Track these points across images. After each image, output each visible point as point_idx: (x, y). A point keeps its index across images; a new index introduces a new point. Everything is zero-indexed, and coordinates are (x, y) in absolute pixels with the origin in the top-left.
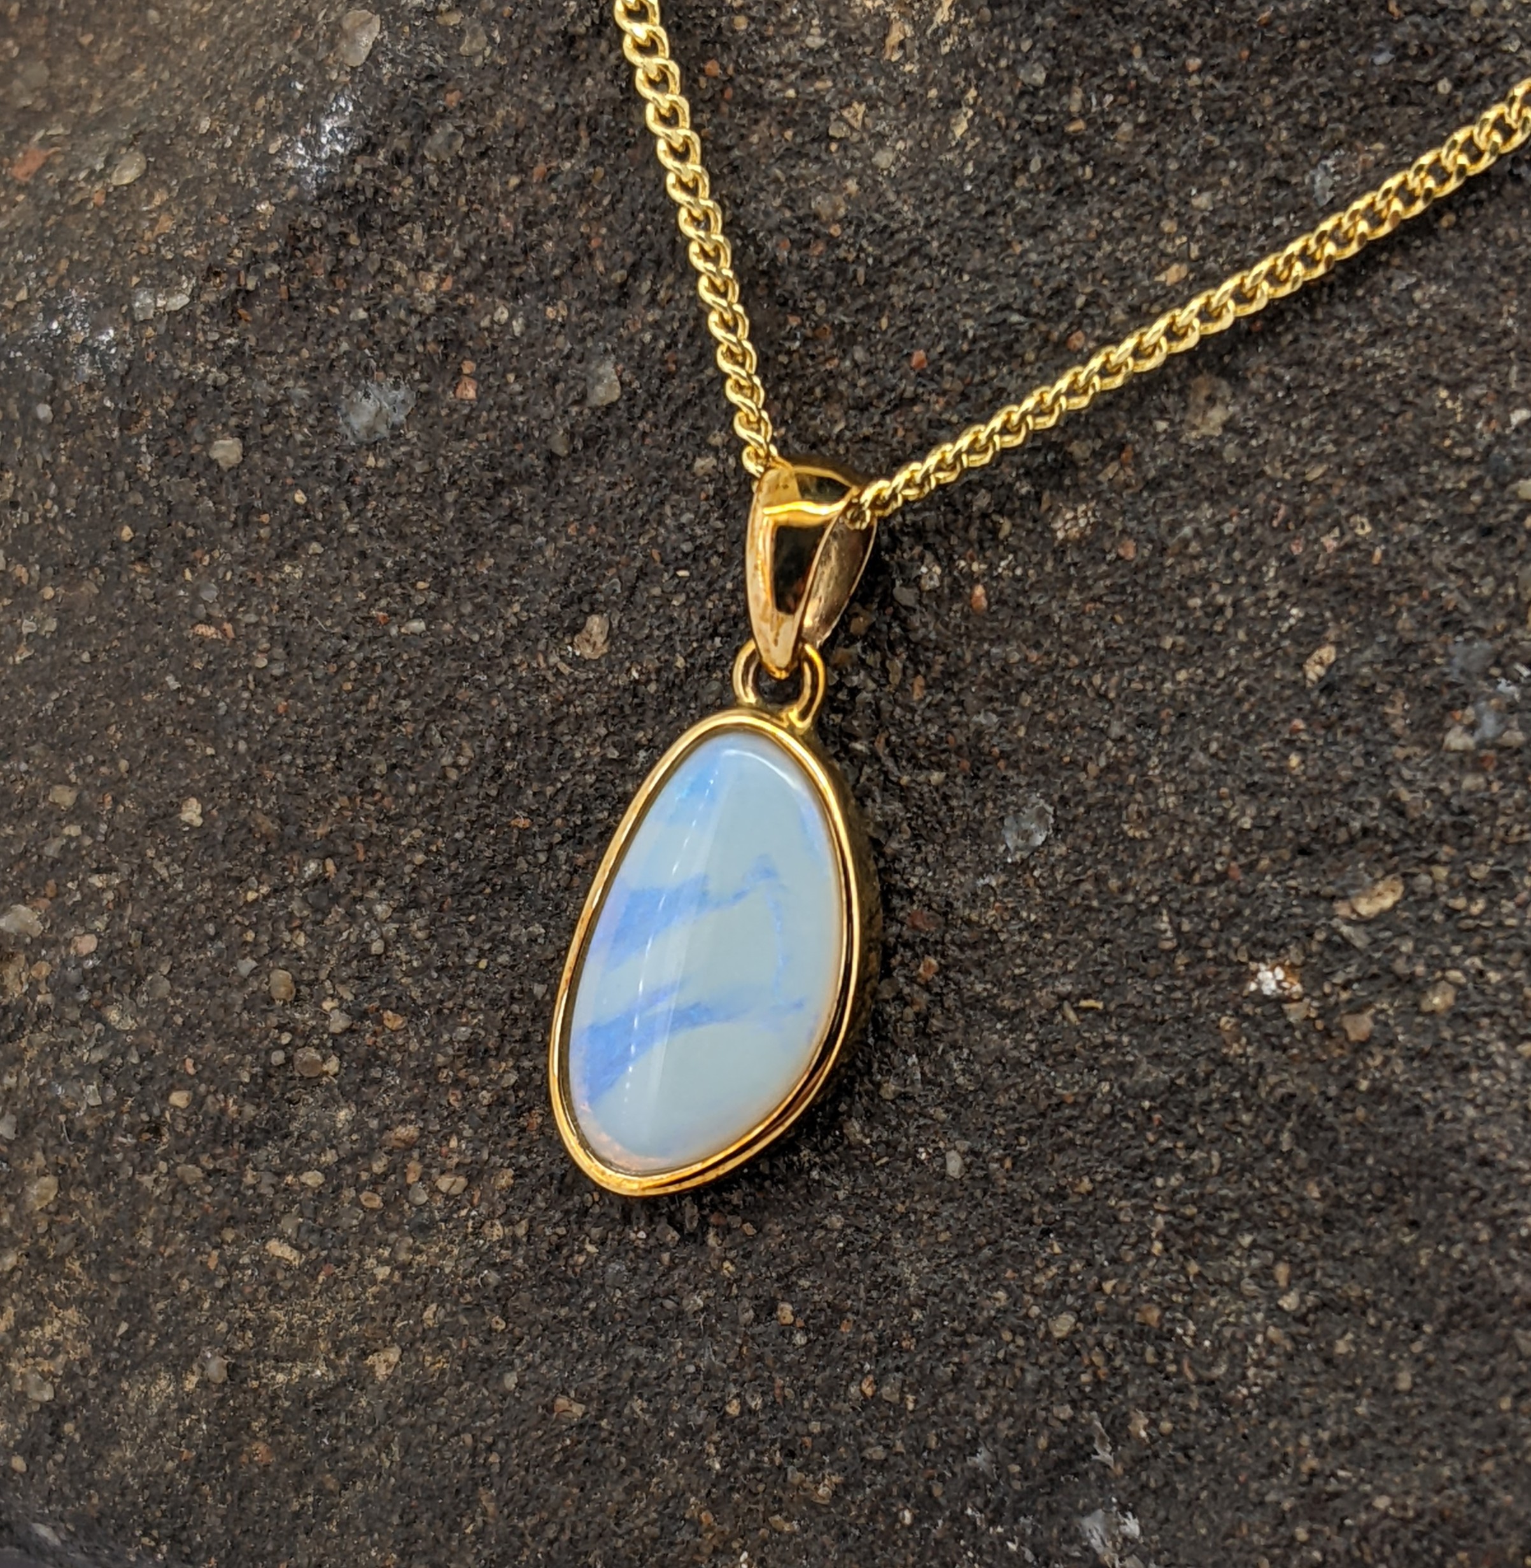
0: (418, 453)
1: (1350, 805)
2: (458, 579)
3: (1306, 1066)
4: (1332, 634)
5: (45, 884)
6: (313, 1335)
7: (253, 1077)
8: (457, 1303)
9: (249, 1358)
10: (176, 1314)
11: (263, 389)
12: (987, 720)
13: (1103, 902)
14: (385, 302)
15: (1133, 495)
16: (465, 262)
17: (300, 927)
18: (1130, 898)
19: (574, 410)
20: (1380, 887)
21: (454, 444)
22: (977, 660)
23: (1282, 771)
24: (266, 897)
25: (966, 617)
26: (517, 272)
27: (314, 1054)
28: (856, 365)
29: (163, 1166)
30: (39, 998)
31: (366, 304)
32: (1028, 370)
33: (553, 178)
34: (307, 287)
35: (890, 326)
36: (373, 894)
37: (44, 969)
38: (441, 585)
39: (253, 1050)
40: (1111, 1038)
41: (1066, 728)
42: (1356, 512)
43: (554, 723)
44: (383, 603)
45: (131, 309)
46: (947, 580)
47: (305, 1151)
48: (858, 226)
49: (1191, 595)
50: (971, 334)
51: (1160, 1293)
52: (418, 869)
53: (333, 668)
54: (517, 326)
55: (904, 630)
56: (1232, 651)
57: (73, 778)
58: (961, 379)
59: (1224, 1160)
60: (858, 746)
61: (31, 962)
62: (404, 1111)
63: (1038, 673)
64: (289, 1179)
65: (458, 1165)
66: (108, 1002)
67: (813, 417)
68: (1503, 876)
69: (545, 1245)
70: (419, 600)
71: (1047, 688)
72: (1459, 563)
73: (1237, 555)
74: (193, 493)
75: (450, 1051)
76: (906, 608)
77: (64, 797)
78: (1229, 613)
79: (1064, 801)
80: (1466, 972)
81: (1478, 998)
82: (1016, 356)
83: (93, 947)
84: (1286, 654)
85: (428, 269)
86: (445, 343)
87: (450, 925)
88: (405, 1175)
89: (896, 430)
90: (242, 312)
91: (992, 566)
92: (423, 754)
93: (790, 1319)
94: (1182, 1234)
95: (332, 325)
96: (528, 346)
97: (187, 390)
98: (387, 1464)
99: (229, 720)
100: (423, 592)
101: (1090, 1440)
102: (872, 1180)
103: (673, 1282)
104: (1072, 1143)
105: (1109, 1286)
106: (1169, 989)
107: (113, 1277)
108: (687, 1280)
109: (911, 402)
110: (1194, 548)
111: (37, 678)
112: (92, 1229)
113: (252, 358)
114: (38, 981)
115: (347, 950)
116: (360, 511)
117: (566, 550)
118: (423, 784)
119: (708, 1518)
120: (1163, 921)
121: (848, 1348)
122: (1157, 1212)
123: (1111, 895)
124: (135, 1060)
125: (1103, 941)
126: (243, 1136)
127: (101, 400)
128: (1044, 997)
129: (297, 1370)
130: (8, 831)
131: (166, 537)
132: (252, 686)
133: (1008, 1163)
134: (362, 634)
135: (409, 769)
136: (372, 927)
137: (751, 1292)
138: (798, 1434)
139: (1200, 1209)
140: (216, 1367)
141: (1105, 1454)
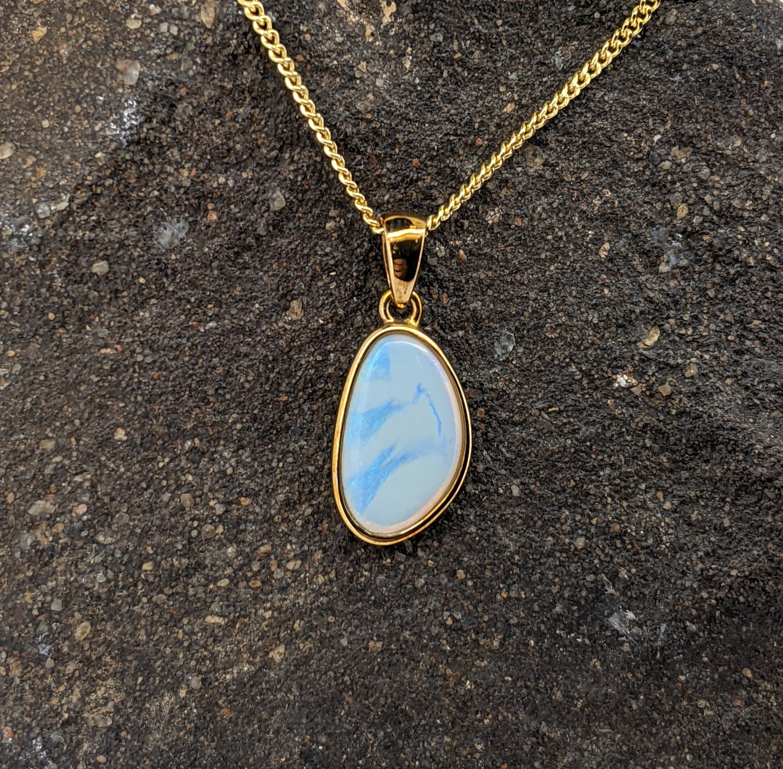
0: (195, 248)
1: (632, 303)
2: (227, 299)
3: (647, 411)
4: (606, 239)
5: (49, 488)
6: (239, 652)
7: (184, 546)
8: (310, 616)
9: (210, 672)
10: (167, 665)
11: (114, 236)
12: (477, 305)
13: (545, 367)
14: (166, 186)
15: (515, 200)
16: (200, 161)
17: (188, 472)
18: (556, 362)
19: (266, 215)
20: (651, 333)
21: (211, 241)
22: (467, 282)
23: (603, 297)
24: (168, 463)
25: (459, 264)
26: (225, 160)
27: (210, 527)
28: (389, 170)
29: (145, 600)
30: (61, 541)
31: (158, 188)
32: (461, 158)
33: (236, 117)
34: (127, 186)
35: (400, 151)
36: (220, 448)
37: (60, 527)
38: (219, 304)
39: (182, 533)
40: (565, 421)
41: (510, 300)
42: (604, 187)
43: (288, 352)
44: (193, 318)
45: (36, 214)
46: (448, 251)
47: (216, 572)
48: (378, 113)
49: (548, 234)
50: (436, 148)
51: (616, 518)
52: (239, 431)
53: (177, 352)
54: (231, 183)
55: (436, 276)
56: (570, 254)
57: (50, 435)
58: (436, 167)
59: (625, 457)
61: (51, 526)
62: (261, 540)
63: (493, 280)
64: (211, 586)
65: (295, 556)
66: (96, 534)
67: (375, 196)
68: (696, 317)
69: (345, 578)
70: (210, 314)
71: (499, 285)
72: (646, 199)
73: (561, 215)
74: (86, 290)
75: (277, 507)
76: (434, 266)
77: (49, 445)
78: (564, 238)
79: (517, 330)
80: (696, 357)
81: (705, 366)
82: (456, 153)
83: (85, 510)
84: (592, 250)
85: (183, 167)
86: (199, 198)
87: (262, 452)
88: (269, 568)
89: (411, 194)
90: (96, 204)
91: (465, 241)
92: (230, 379)
93: (464, 576)
94: (617, 492)
95: (142, 201)
96: (238, 191)
97: (75, 244)
98: (292, 698)
99: (129, 389)
100: (211, 309)
101: (603, 586)
102: (482, 507)
103: (408, 576)
104: (562, 468)
105: (594, 521)
106: (583, 395)
107: (129, 658)
108: (414, 574)
109: (417, 181)
110: (544, 216)
111: (17, 394)
112: (114, 639)
113: (105, 223)
114: (58, 534)
115: (215, 476)
116: (173, 280)
117: (274, 275)
118: (234, 393)
119: (449, 672)
120: (573, 368)
121: (491, 580)
122: (605, 486)
123: (549, 363)
124: (118, 556)
125: (550, 383)
126: (184, 574)
127: (27, 258)
128: (534, 411)
129: (235, 671)
130: (22, 468)
131: (73, 313)
132: (138, 370)
133: (538, 484)
134: (187, 335)
135: (225, 388)
136: (225, 463)
137: (444, 570)
138: (479, 623)
139: (621, 480)
140: (195, 682)
141: (611, 590)
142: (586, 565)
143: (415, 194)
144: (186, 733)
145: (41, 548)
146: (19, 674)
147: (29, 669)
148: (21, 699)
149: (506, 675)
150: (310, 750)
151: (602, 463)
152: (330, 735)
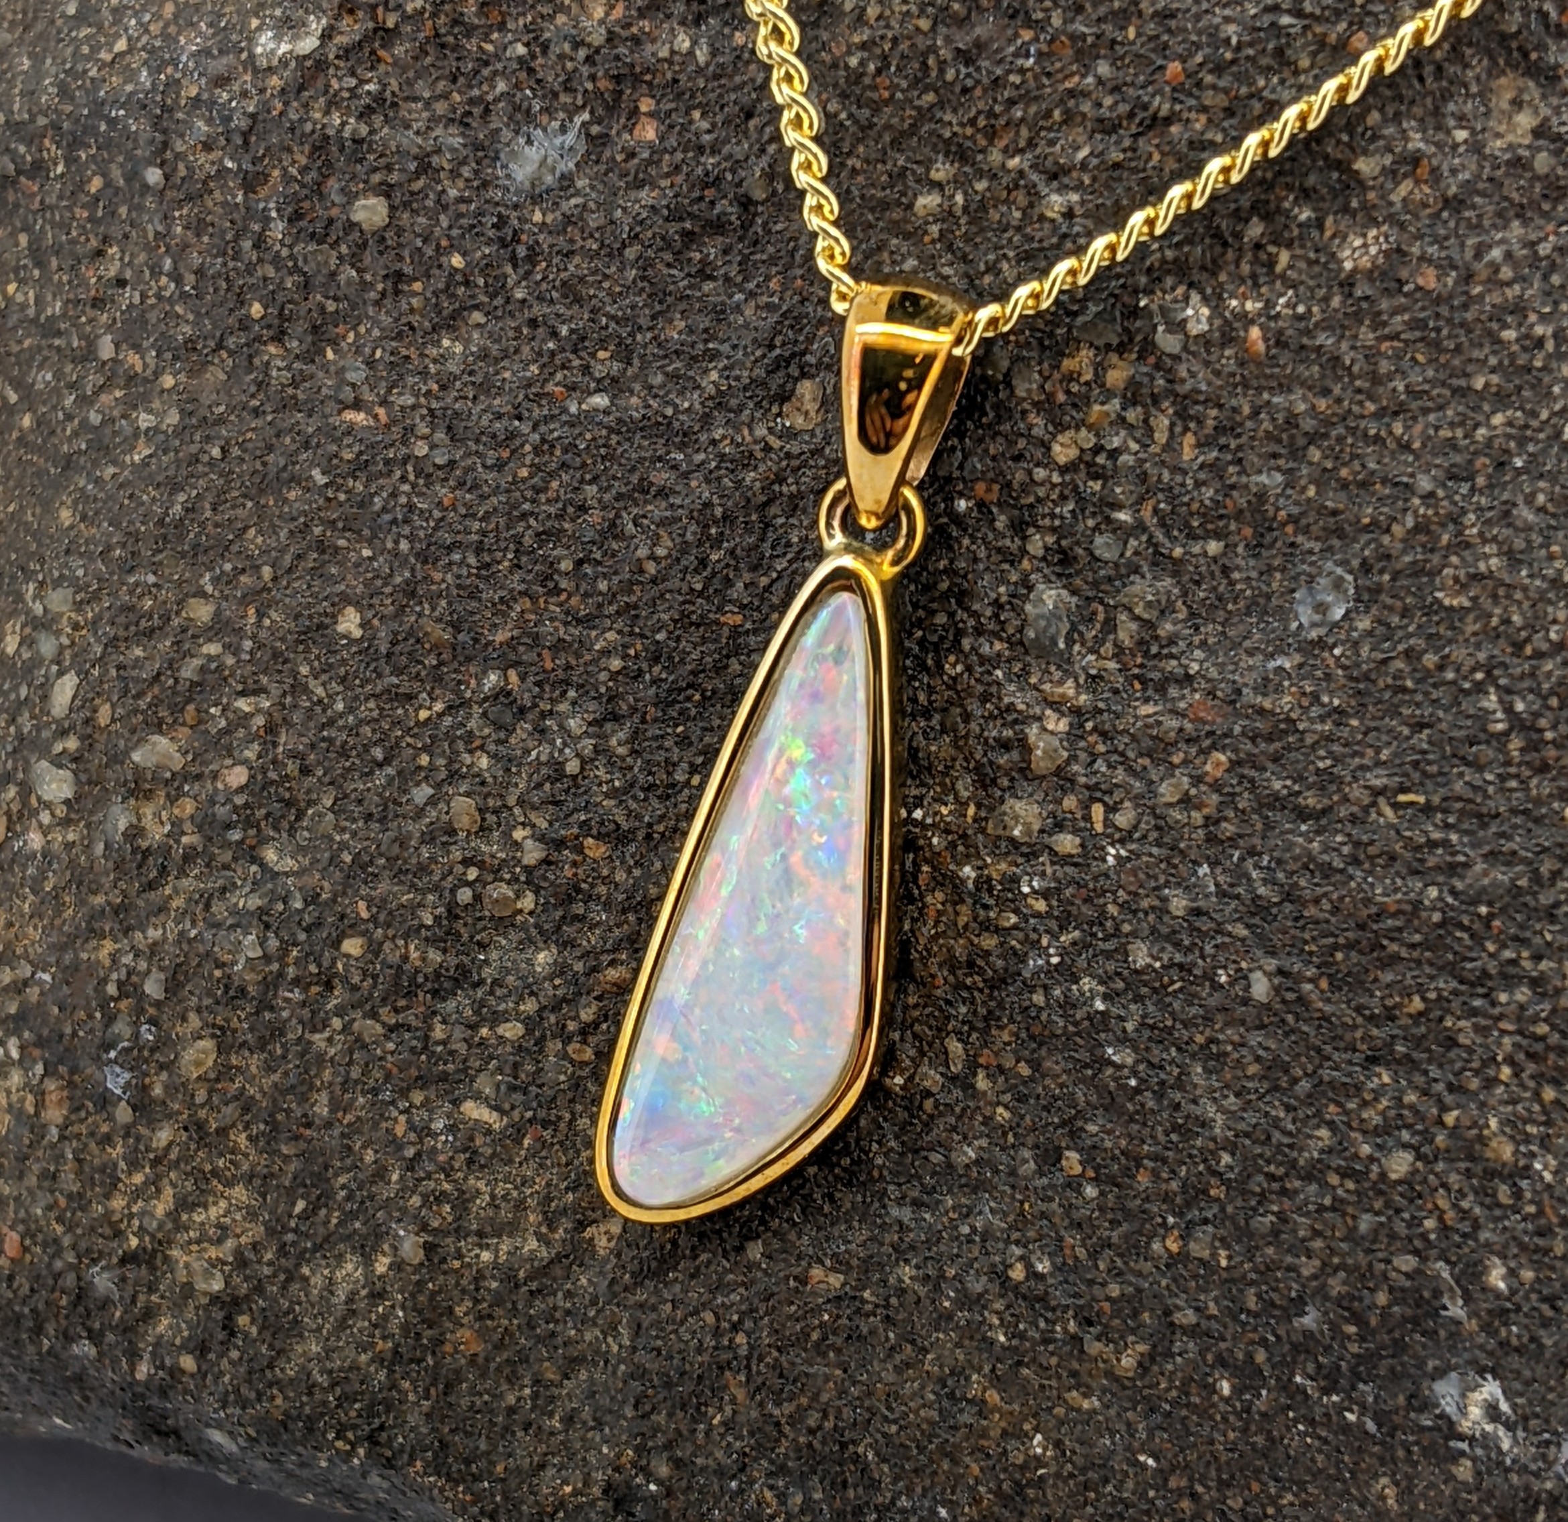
0: (592, 205)
2: (645, 346)
5: (182, 710)
6: (520, 1206)
7: (437, 919)
9: (448, 1235)
10: (360, 1189)
11: (410, 140)
12: (1271, 480)
13: (1418, 682)
15: (1430, 216)
17: (482, 748)
18: (1449, 675)
19: (773, 147)
21: (633, 194)
22: (1255, 413)
24: (440, 715)
25: (1242, 364)
27: (506, 890)
28: (1100, 81)
29: (337, 1023)
30: (185, 839)
31: (525, 39)
32: (1302, 78)
34: (456, 22)
35: (1139, 35)
36: (563, 707)
37: (188, 807)
38: (625, 353)
39: (436, 888)
40: (1436, 835)
41: (1363, 485)
43: (766, 504)
44: (559, 376)
45: (252, 56)
46: (1217, 322)
47: (502, 999)
49: (1505, 326)
50: (1234, 41)
51: (1512, 1125)
52: (614, 676)
53: (506, 454)
54: (702, 53)
55: (1170, 381)
56: (1556, 390)
57: (209, 589)
58: (1226, 91)
60: (1123, 516)
61: (172, 800)
62: (614, 951)
63: (1328, 423)
64: (484, 1031)
66: (263, 841)
67: (1051, 143)
70: (599, 371)
71: (1340, 439)
73: (1556, 280)
74: (333, 261)
76: (1171, 356)
77: (202, 612)
78: (1550, 346)
79: (1366, 567)
82: (1289, 64)
83: (243, 780)
86: (618, 79)
87: (656, 738)
88: (618, 1023)
89: (1150, 155)
90: (381, 53)
91: (1269, 304)
92: (615, 546)
93: (1078, 1169)
94: (1531, 1056)
95: (487, 64)
96: (717, 77)
97: (321, 145)
98: (615, 1348)
99: (387, 517)
100: (604, 363)
101: (1437, 1294)
102: (1164, 1007)
103: (939, 1131)
104: (1396, 958)
105: (1450, 1118)
106: (1502, 778)
107: (285, 1150)
108: (954, 1129)
109: (1168, 121)
110: (1506, 273)
111: (160, 478)
112: (258, 1096)
113: (394, 105)
114: (181, 821)
115: (538, 771)
116: (528, 274)
117: (769, 307)
118: (616, 579)
119: (993, 1396)
120: (1491, 701)
121: (1147, 1199)
122: (1503, 1032)
123: (1428, 673)
124: (298, 905)
125: (1421, 726)
126: (429, 985)
127: (221, 161)
128: (1356, 792)
129: (505, 1246)
130: (138, 652)
131: (303, 313)
132: (412, 477)
133: (1324, 984)
134: (536, 412)
135: (599, 563)
136: (565, 744)
137: (1030, 1140)
138: (1094, 1299)
139: (1554, 1027)
140: (411, 1246)
141: (1456, 1309)
142: (1401, 1228)
143: (1156, 157)
144: (373, 1361)
145: (144, 844)
146: (60, 1121)
147: (83, 1114)
148: (54, 1177)
149: (1143, 1451)
150: (629, 1487)
151: (1512, 970)
152: (678, 1463)
